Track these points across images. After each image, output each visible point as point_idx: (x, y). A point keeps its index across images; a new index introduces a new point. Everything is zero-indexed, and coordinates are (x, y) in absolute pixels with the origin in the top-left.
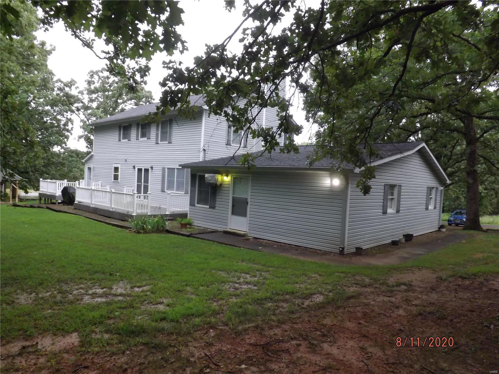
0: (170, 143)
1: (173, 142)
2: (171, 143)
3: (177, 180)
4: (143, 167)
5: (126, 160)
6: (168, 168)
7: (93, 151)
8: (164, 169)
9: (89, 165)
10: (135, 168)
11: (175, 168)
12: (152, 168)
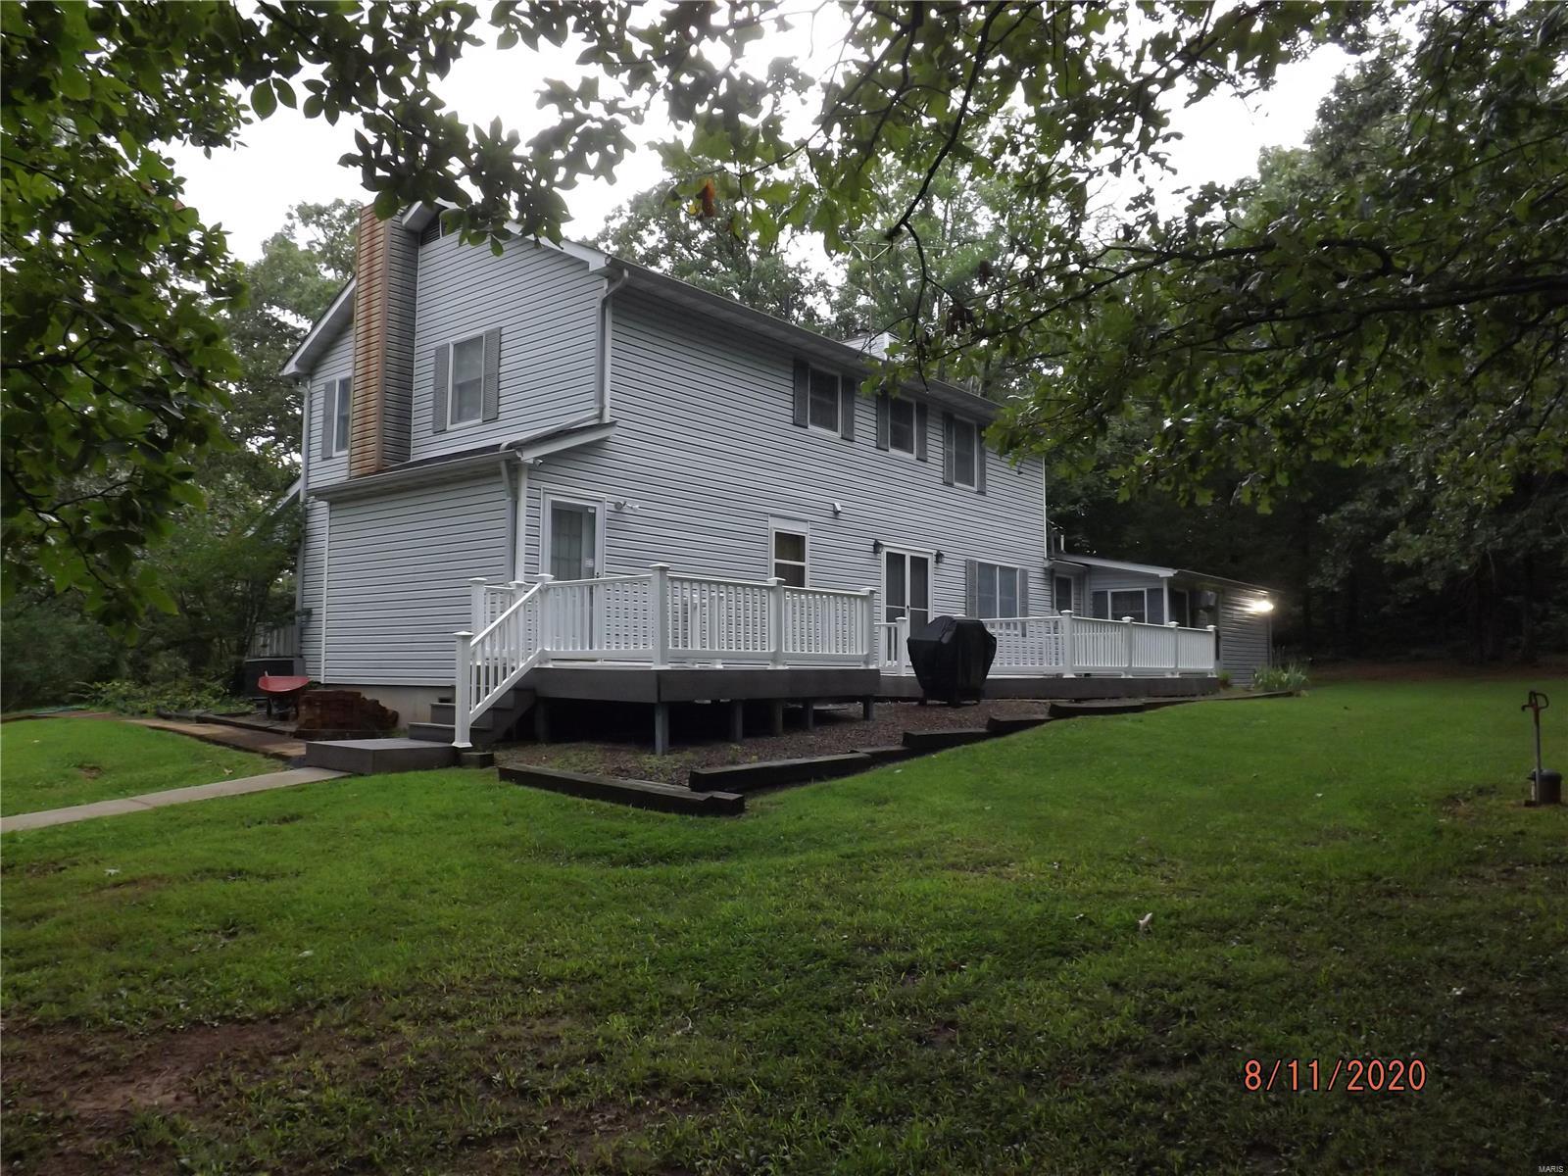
0: (982, 491)
1: (987, 493)
2: (984, 494)
3: (994, 592)
4: (909, 549)
5: (837, 513)
6: (981, 564)
7: (607, 419)
8: (970, 565)
9: (573, 490)
10: (877, 546)
11: (995, 566)
12: (939, 556)
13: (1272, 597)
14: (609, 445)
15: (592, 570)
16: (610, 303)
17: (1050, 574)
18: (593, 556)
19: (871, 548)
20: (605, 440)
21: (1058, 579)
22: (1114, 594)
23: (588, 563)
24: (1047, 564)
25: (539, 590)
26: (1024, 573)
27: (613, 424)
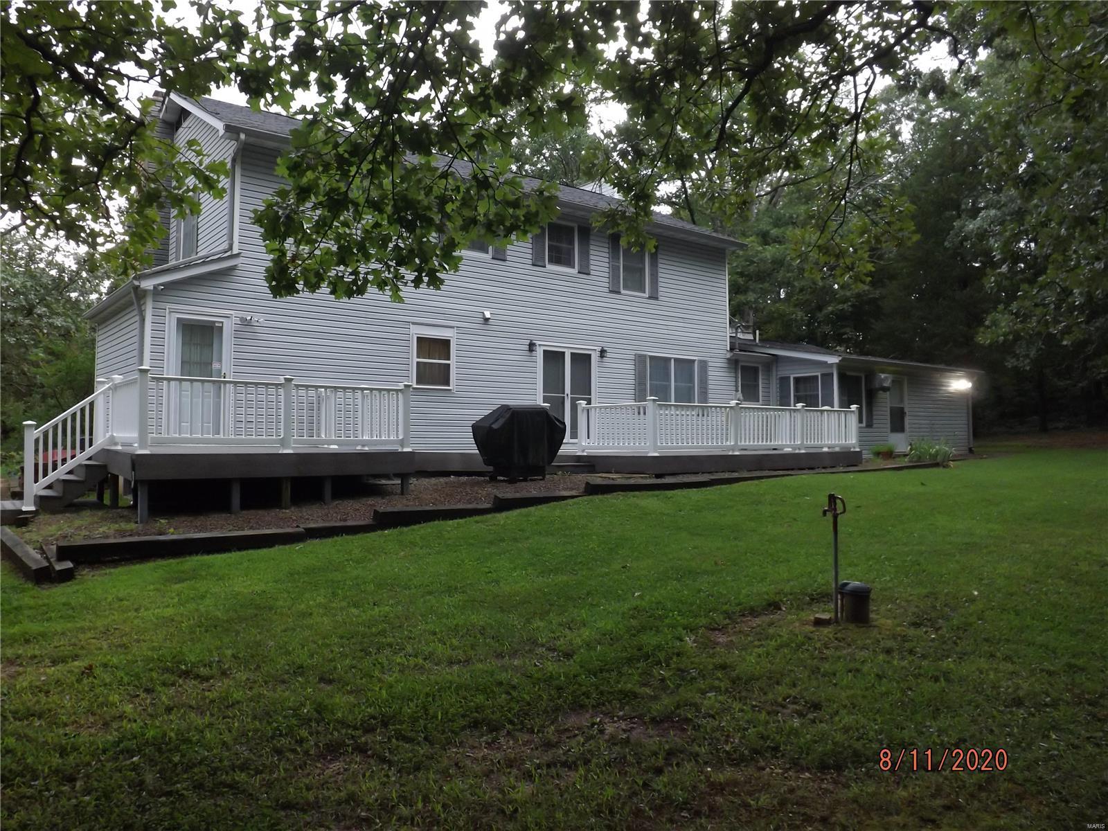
0: (654, 297)
1: (660, 298)
2: (657, 299)
3: (669, 380)
4: (568, 347)
5: (487, 320)
6: (651, 357)
7: (235, 251)
8: (640, 360)
9: (200, 309)
10: (532, 347)
11: (670, 359)
12: (603, 353)
13: (969, 377)
14: (237, 272)
15: (220, 371)
16: (239, 161)
17: (733, 364)
18: (220, 360)
19: (527, 348)
20: (233, 268)
21: (743, 368)
22: (797, 380)
23: (215, 366)
24: (729, 355)
25: (109, 388)
26: (704, 365)
27: (238, 255)
